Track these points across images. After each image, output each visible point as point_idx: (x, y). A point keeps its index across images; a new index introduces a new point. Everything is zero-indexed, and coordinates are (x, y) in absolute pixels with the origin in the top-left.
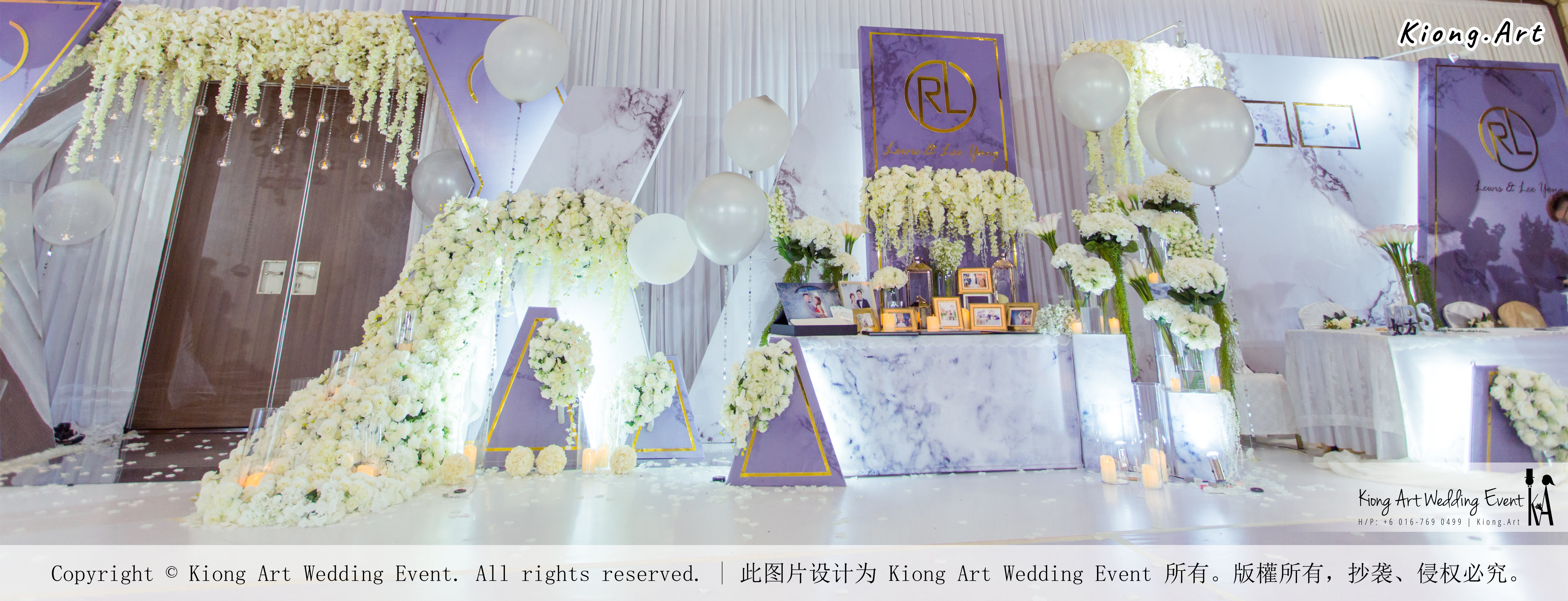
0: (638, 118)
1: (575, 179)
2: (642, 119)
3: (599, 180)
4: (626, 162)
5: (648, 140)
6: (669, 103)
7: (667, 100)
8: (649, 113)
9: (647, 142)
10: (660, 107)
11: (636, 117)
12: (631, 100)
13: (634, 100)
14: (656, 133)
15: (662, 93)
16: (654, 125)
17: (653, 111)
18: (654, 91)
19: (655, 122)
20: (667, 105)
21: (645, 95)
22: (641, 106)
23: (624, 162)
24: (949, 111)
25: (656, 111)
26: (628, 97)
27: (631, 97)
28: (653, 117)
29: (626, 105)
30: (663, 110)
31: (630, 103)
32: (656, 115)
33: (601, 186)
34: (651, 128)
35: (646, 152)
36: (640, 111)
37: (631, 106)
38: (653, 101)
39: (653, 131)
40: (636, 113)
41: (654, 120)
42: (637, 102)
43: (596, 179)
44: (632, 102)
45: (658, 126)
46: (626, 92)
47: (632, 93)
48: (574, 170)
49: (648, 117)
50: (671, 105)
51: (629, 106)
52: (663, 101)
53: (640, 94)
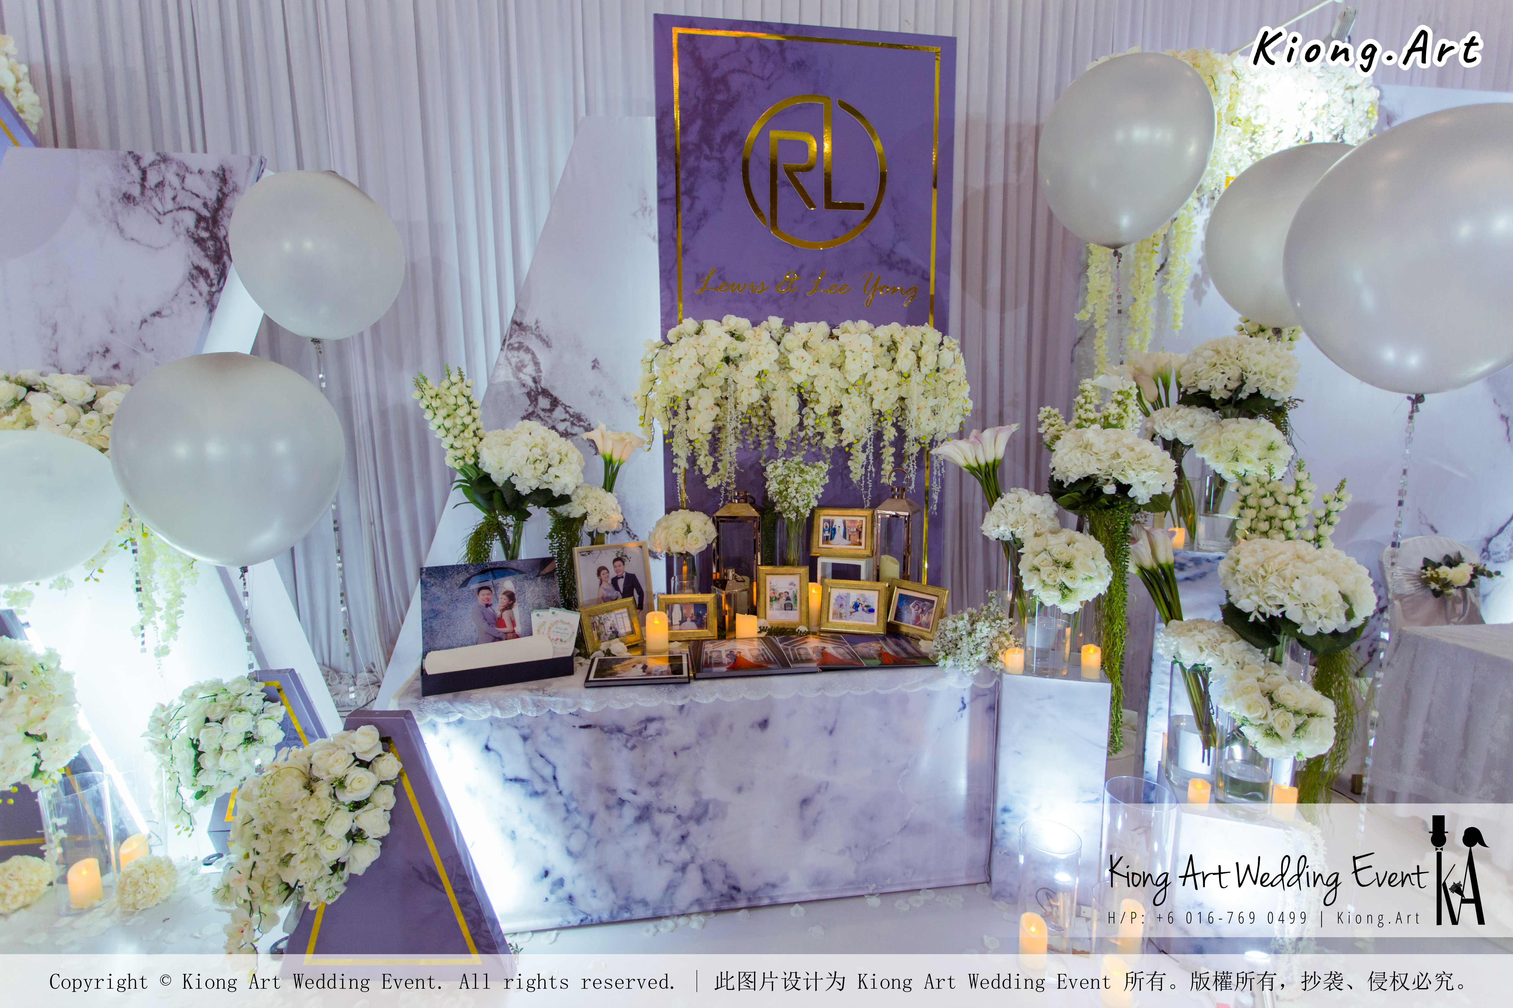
0: (168, 220)
1: (56, 350)
2: (176, 222)
3: (107, 351)
4: (157, 314)
5: (198, 268)
6: (230, 186)
7: (224, 181)
8: (190, 209)
9: (195, 272)
10: (212, 195)
11: (162, 218)
12: (144, 179)
13: (153, 178)
14: (211, 253)
15: (211, 164)
16: (205, 235)
17: (197, 204)
18: (195, 161)
19: (207, 229)
20: (226, 190)
21: (174, 168)
22: (169, 193)
23: (154, 315)
24: (830, 204)
25: (205, 205)
26: (136, 174)
27: (144, 172)
28: (200, 218)
29: (136, 191)
30: (220, 201)
31: (143, 186)
32: (205, 213)
33: (114, 362)
34: (199, 242)
35: (196, 293)
36: (170, 205)
37: (149, 193)
38: (193, 182)
39: (205, 249)
40: (160, 209)
41: (203, 224)
42: (160, 185)
43: (101, 350)
44: (147, 184)
45: (214, 237)
46: (131, 163)
47: (145, 163)
48: (49, 331)
49: (189, 219)
50: (235, 190)
51: (142, 193)
52: (216, 184)
53: (163, 166)
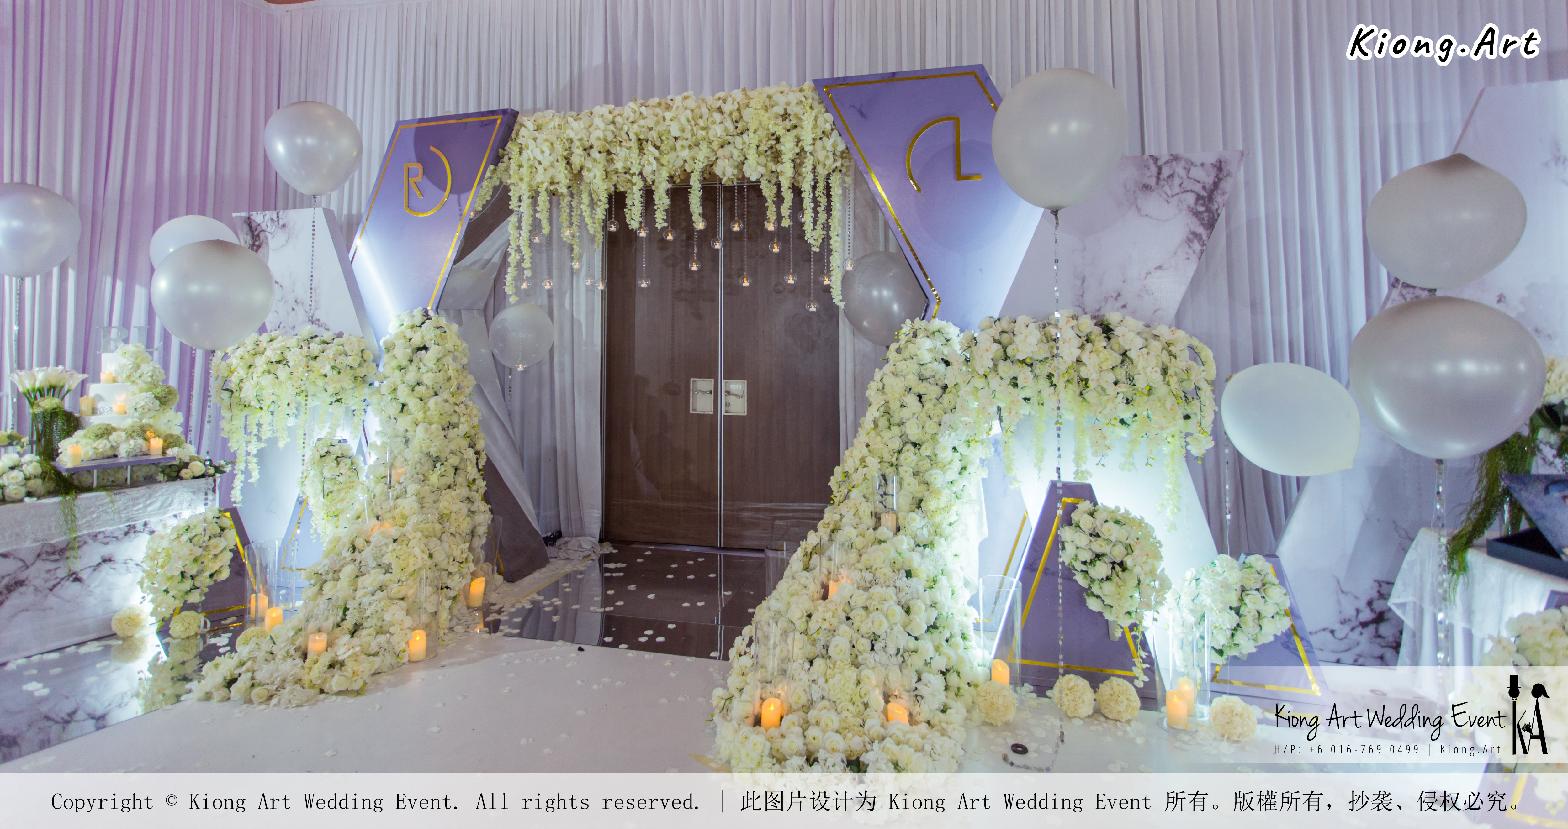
0: (1174, 201)
1: (1082, 296)
2: (1181, 201)
3: (1119, 295)
4: (1159, 268)
5: (1195, 234)
6: (1225, 173)
7: (1220, 169)
8: (1192, 191)
9: (1191, 236)
10: (1209, 180)
11: (1170, 200)
12: (1159, 173)
13: (1166, 172)
14: (1206, 222)
15: (1211, 158)
16: (1202, 209)
17: (1198, 188)
18: (1198, 156)
19: (1203, 205)
20: (1221, 176)
21: (1182, 163)
22: (1177, 181)
23: (1157, 268)
25: (1204, 188)
26: (1154, 170)
27: (1160, 169)
28: (1199, 197)
29: (1152, 182)
30: (1216, 185)
31: (1158, 178)
32: (1204, 193)
33: (1123, 303)
34: (1196, 214)
35: (1190, 251)
36: (1177, 190)
37: (1162, 182)
38: (1196, 173)
39: (1201, 220)
40: (1169, 193)
41: (1201, 202)
42: (1171, 176)
43: (1114, 295)
44: (1161, 177)
45: (1208, 210)
46: (1151, 162)
47: (1160, 163)
48: (1079, 283)
49: (1191, 198)
50: (1228, 175)
51: (1157, 183)
52: (1213, 172)
53: (1174, 163)
